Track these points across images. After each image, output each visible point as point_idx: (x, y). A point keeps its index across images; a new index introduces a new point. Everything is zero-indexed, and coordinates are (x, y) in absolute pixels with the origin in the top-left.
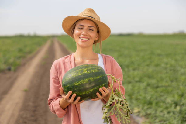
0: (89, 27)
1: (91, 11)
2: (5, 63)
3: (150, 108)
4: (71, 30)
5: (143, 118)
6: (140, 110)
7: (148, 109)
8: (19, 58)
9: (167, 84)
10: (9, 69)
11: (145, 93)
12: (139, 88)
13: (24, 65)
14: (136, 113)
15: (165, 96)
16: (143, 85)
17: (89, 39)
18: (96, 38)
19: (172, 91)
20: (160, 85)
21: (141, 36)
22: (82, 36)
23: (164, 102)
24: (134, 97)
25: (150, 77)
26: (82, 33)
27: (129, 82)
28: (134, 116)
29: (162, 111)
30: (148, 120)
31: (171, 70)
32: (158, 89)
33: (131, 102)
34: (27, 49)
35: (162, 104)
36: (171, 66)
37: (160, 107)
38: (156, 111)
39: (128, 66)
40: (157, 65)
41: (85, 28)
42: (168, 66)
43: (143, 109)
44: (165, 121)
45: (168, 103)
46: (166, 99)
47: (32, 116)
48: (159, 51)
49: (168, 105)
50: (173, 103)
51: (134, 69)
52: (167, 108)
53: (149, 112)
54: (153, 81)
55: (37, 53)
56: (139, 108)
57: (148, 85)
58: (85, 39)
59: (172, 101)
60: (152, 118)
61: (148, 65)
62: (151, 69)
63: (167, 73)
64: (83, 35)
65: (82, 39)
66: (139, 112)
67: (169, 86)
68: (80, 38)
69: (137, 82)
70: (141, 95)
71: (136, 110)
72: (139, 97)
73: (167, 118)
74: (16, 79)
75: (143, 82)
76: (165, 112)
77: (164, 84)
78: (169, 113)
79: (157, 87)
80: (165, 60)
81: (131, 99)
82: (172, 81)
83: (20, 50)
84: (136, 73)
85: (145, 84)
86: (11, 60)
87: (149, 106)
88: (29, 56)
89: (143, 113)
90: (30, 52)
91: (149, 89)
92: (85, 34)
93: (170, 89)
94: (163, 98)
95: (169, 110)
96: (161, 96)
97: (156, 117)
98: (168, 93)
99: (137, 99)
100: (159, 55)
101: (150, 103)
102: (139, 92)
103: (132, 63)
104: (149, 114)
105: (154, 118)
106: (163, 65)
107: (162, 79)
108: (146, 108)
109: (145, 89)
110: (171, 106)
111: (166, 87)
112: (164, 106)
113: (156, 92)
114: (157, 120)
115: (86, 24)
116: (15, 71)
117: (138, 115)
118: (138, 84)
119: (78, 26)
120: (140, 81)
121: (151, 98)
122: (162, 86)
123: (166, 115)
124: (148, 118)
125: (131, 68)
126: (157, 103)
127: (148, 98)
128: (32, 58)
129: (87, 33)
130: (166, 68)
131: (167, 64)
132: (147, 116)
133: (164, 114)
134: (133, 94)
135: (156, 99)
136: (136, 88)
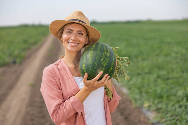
0: (78, 31)
1: (81, 14)
2: (10, 55)
3: (161, 102)
4: (59, 34)
5: (154, 113)
6: (150, 104)
7: (158, 103)
8: (24, 50)
9: (178, 75)
10: (14, 62)
11: (156, 86)
12: (149, 80)
13: (29, 57)
14: (147, 107)
15: (176, 89)
16: (153, 77)
17: (78, 44)
18: (86, 42)
19: (183, 83)
20: (170, 76)
21: (150, 22)
22: (71, 41)
23: (175, 95)
24: (143, 90)
25: (160, 68)
26: (71, 38)
27: (139, 74)
28: (144, 110)
29: (173, 105)
30: (159, 115)
31: (181, 60)
32: (169, 81)
33: (141, 96)
34: (32, 40)
35: (173, 98)
36: (182, 55)
37: (171, 100)
38: (167, 105)
39: (136, 57)
40: (167, 55)
41: (75, 32)
42: (179, 55)
43: (153, 103)
44: (177, 116)
45: (180, 96)
46: (177, 91)
47: (39, 112)
48: (168, 40)
49: (180, 99)
50: (184, 96)
51: (143, 60)
52: (178, 102)
53: (160, 106)
54: (163, 73)
55: (42, 44)
56: (149, 102)
57: (159, 77)
58: (74, 44)
59: (183, 94)
60: (163, 113)
61: (157, 55)
62: (161, 59)
63: (177, 63)
64: (72, 39)
65: (71, 44)
66: (150, 106)
67: (180, 77)
68: (69, 42)
69: (146, 73)
70: (151, 89)
71: (146, 105)
72: (149, 90)
73: (178, 112)
74: (21, 73)
75: (153, 74)
76: (177, 106)
77: (175, 75)
78: (180, 107)
79: (168, 79)
80: (175, 49)
81: (141, 92)
82: (183, 72)
83: (25, 42)
84: (145, 63)
85: (155, 76)
86: (16, 53)
87: (160, 100)
88: (34, 48)
89: (153, 108)
90: (35, 43)
91: (160, 81)
92: (74, 39)
93: (181, 81)
94: (174, 91)
95: (181, 103)
96: (172, 88)
97: (167, 112)
98: (179, 85)
99: (147, 93)
100: (169, 43)
101: (161, 97)
102: (149, 85)
103: (141, 53)
104: (160, 109)
105: (165, 113)
106: (173, 55)
107: (173, 70)
108: (156, 102)
109: (156, 81)
110: (182, 99)
111: (177, 78)
112: (176, 100)
113: (167, 84)
114: (169, 115)
115: (76, 29)
116: (21, 64)
117: (149, 110)
118: (147, 76)
119: (66, 30)
120: (149, 73)
121: (161, 91)
122: (173, 78)
123: (178, 110)
124: (159, 113)
125: (140, 59)
126: (168, 96)
127: (159, 91)
128: (37, 50)
129: (76, 38)
130: (176, 58)
131: (177, 53)
132: (158, 110)
133: (176, 109)
134: (143, 86)
135: (167, 91)
136: (146, 80)
